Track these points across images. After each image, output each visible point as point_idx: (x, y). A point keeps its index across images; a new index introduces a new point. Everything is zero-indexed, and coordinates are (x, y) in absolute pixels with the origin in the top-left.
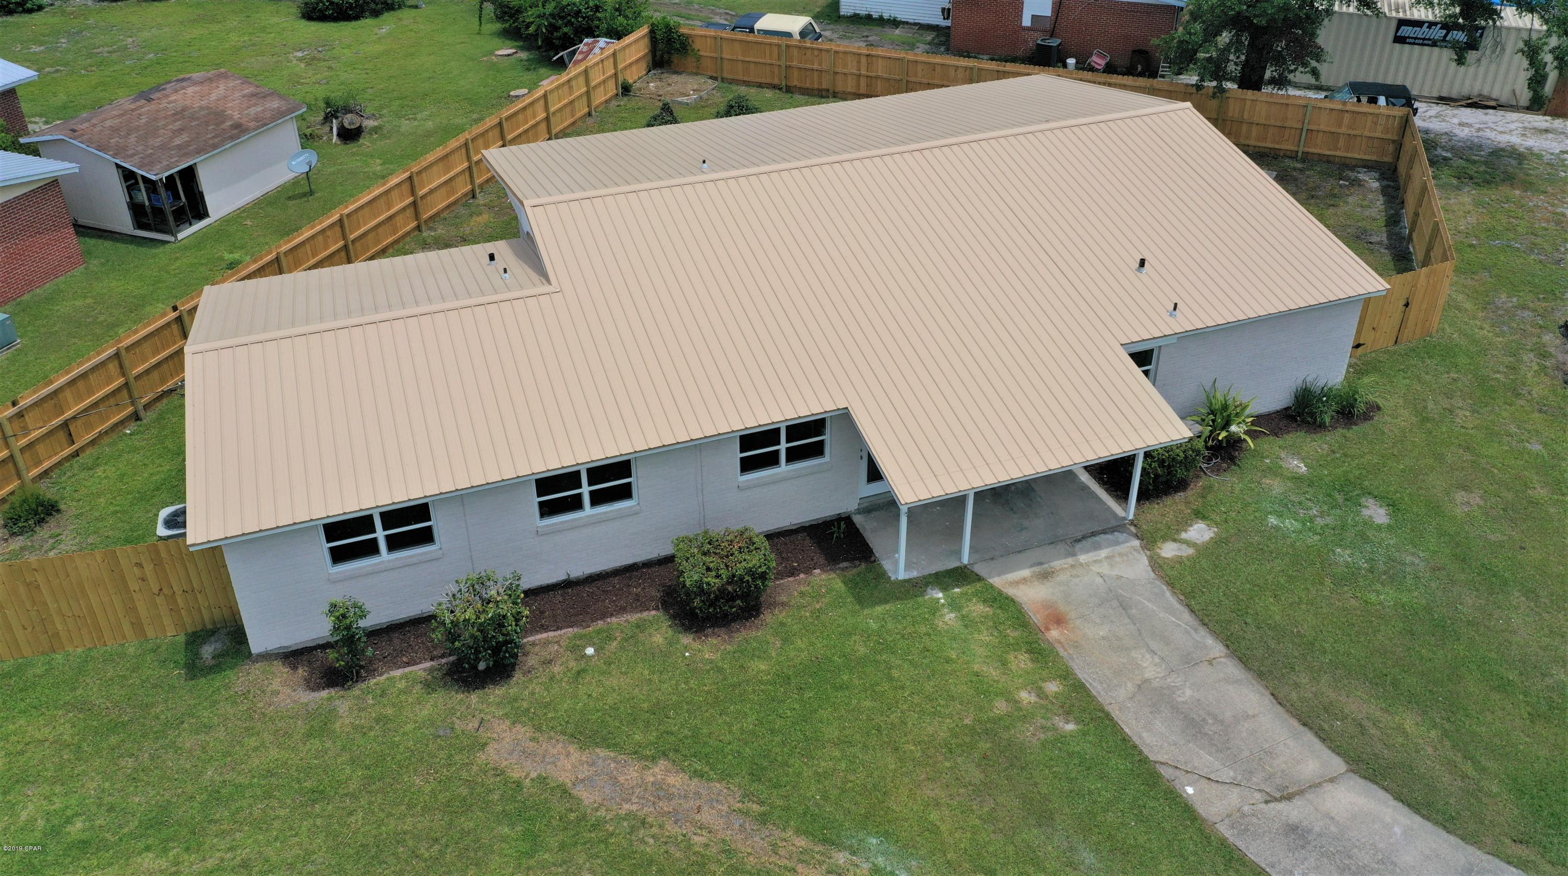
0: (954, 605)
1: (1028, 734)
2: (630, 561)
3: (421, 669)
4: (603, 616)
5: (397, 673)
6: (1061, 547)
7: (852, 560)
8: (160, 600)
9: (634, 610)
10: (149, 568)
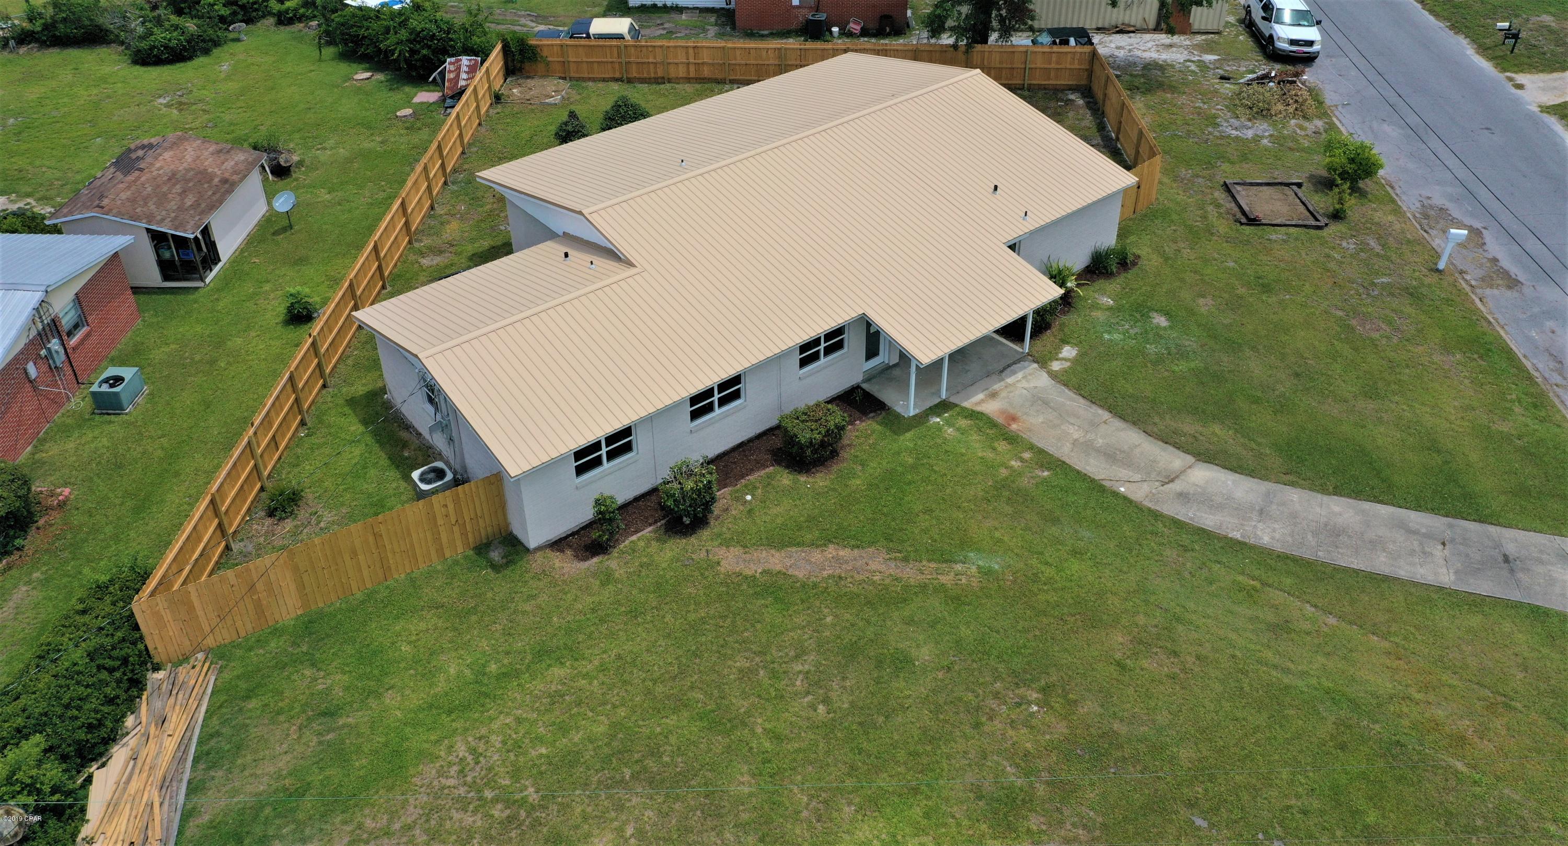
0: (949, 423)
1: (1024, 482)
2: (740, 441)
3: (647, 532)
4: (743, 477)
5: (634, 538)
6: (994, 377)
7: (875, 411)
8: (456, 529)
9: (758, 469)
10: (451, 506)
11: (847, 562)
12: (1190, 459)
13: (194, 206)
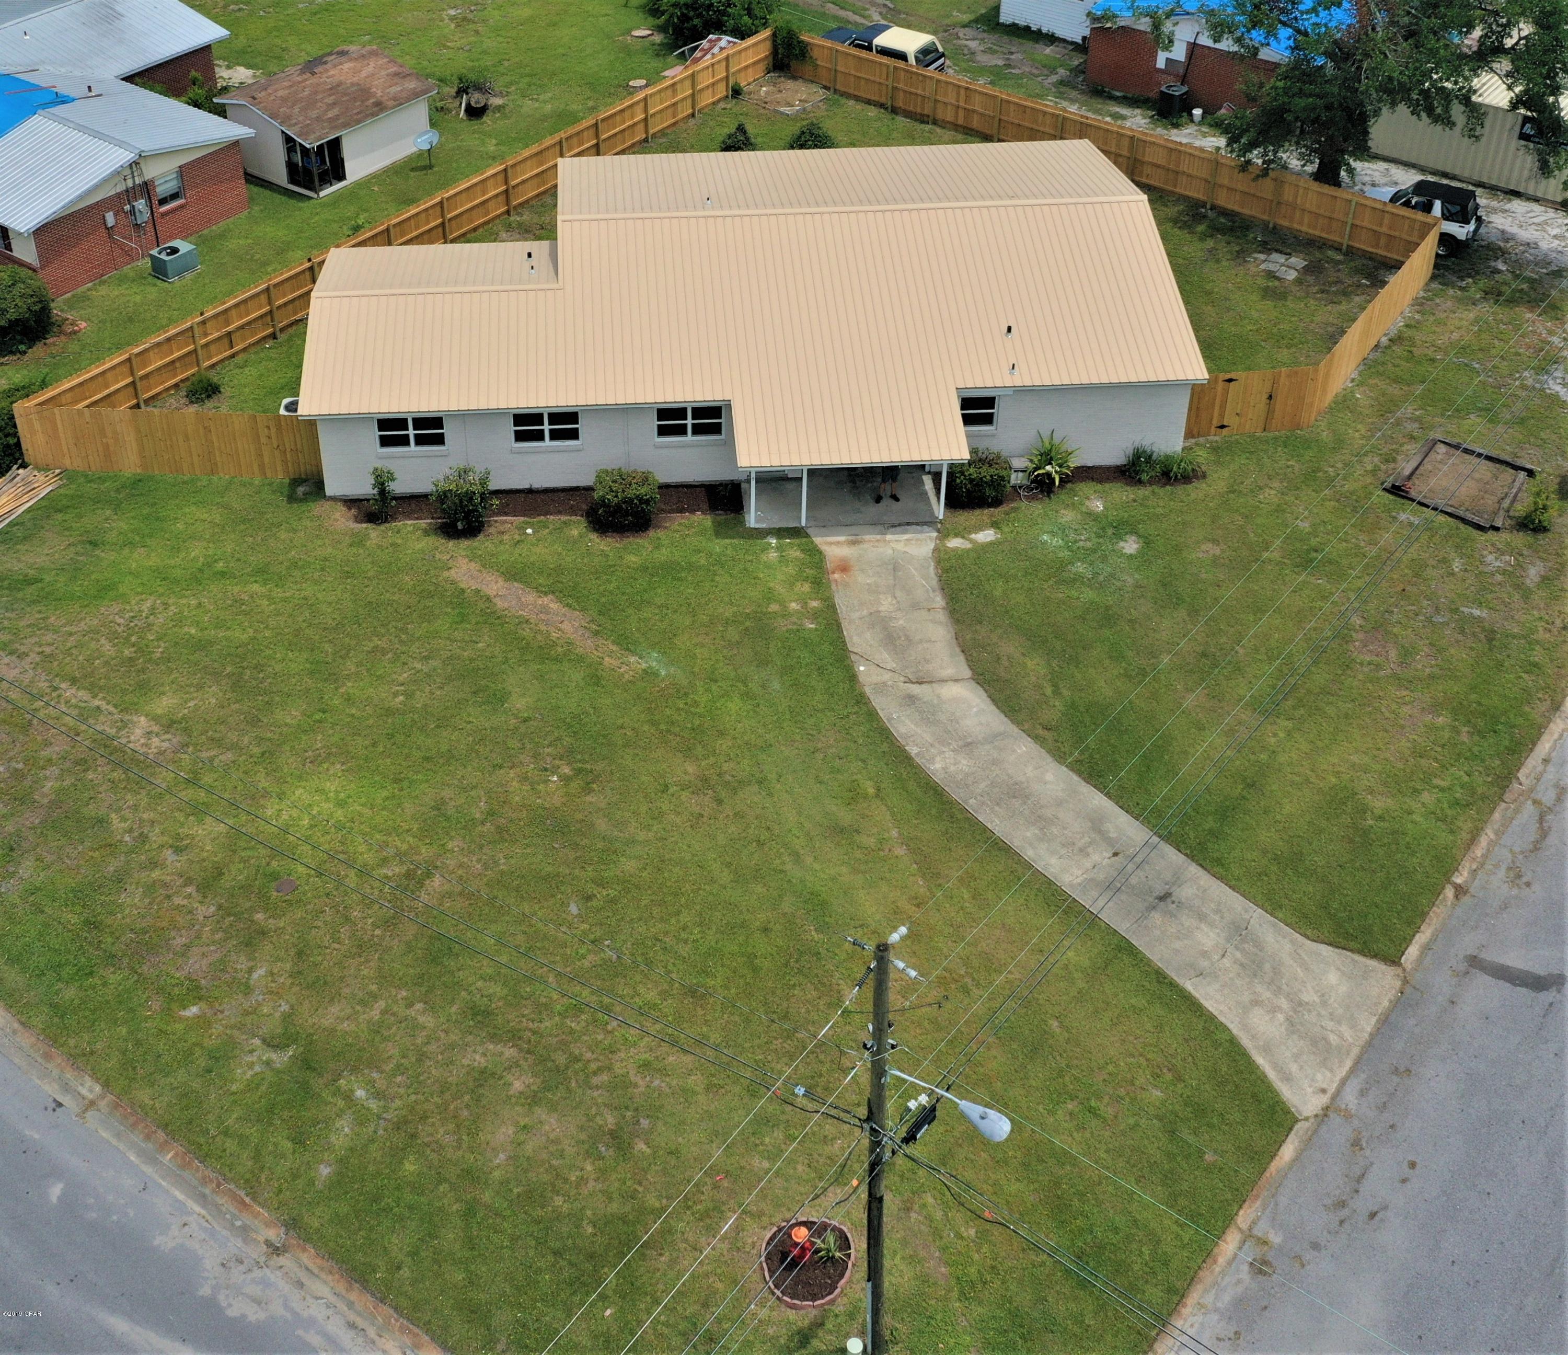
0: (779, 548)
1: (782, 625)
2: (574, 485)
3: (424, 523)
4: (545, 514)
5: (409, 522)
6: (880, 527)
7: (725, 511)
8: (277, 453)
9: (566, 514)
10: (273, 430)
11: (548, 613)
12: (967, 673)
13: (331, 120)
